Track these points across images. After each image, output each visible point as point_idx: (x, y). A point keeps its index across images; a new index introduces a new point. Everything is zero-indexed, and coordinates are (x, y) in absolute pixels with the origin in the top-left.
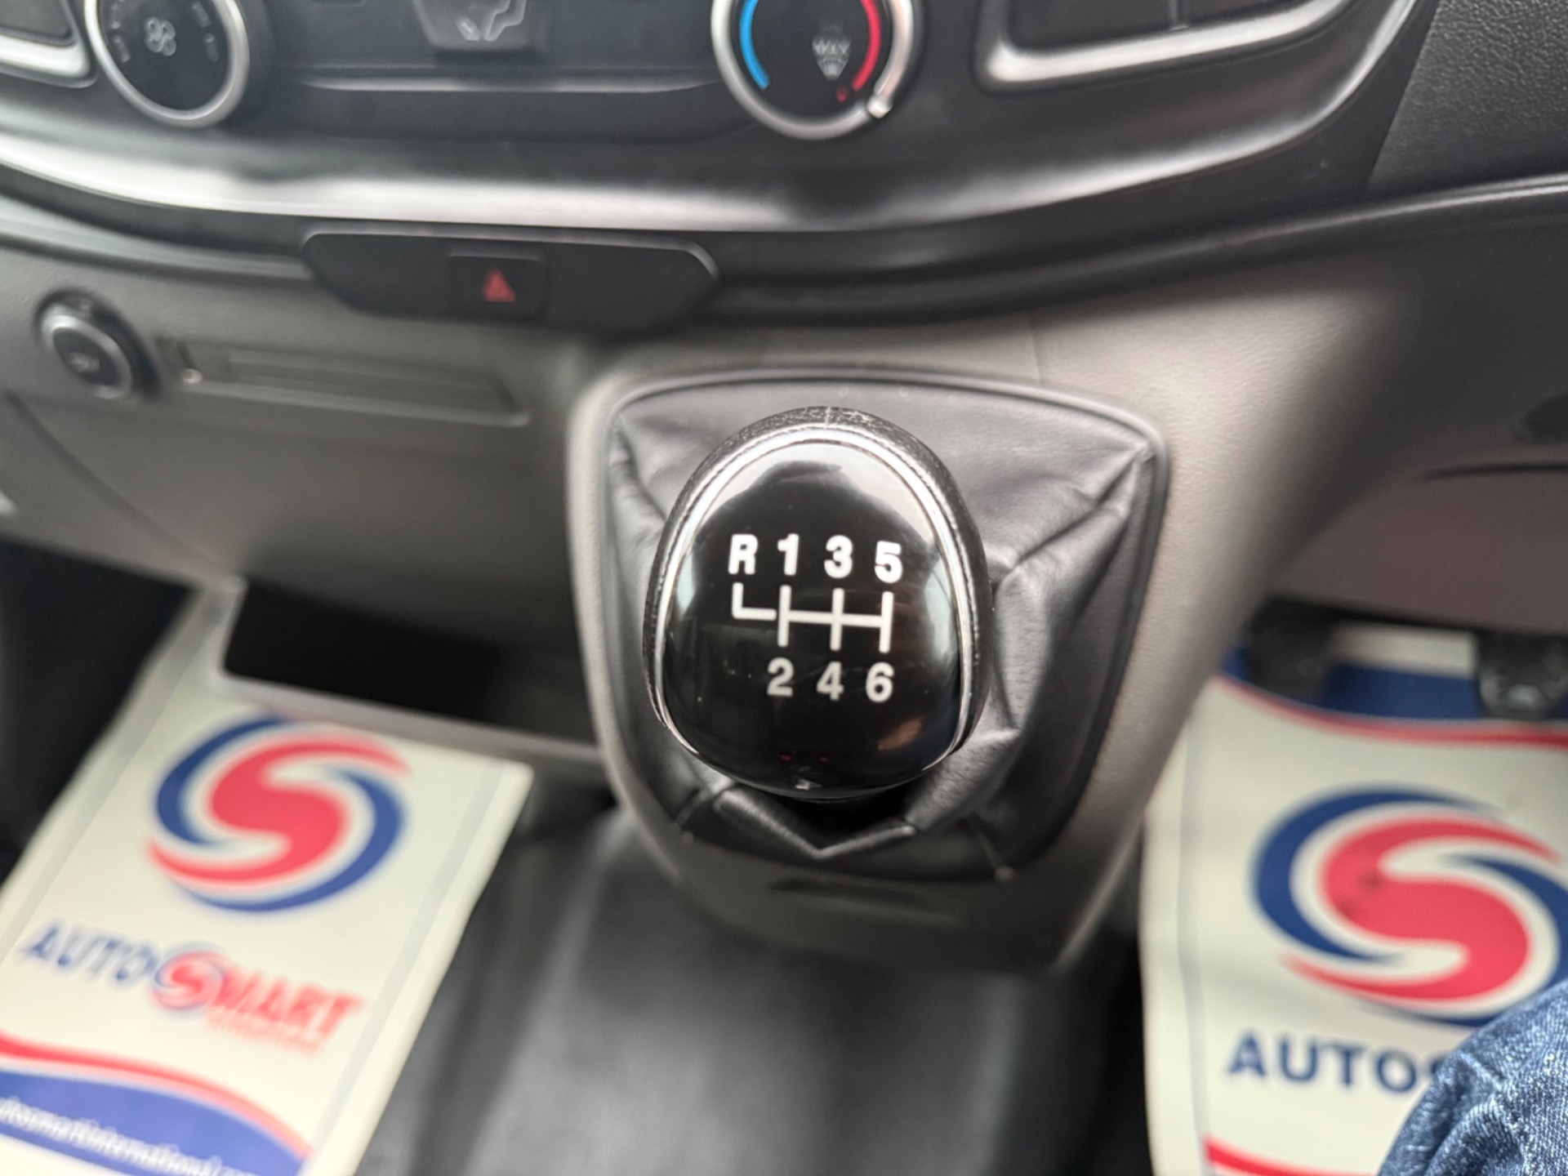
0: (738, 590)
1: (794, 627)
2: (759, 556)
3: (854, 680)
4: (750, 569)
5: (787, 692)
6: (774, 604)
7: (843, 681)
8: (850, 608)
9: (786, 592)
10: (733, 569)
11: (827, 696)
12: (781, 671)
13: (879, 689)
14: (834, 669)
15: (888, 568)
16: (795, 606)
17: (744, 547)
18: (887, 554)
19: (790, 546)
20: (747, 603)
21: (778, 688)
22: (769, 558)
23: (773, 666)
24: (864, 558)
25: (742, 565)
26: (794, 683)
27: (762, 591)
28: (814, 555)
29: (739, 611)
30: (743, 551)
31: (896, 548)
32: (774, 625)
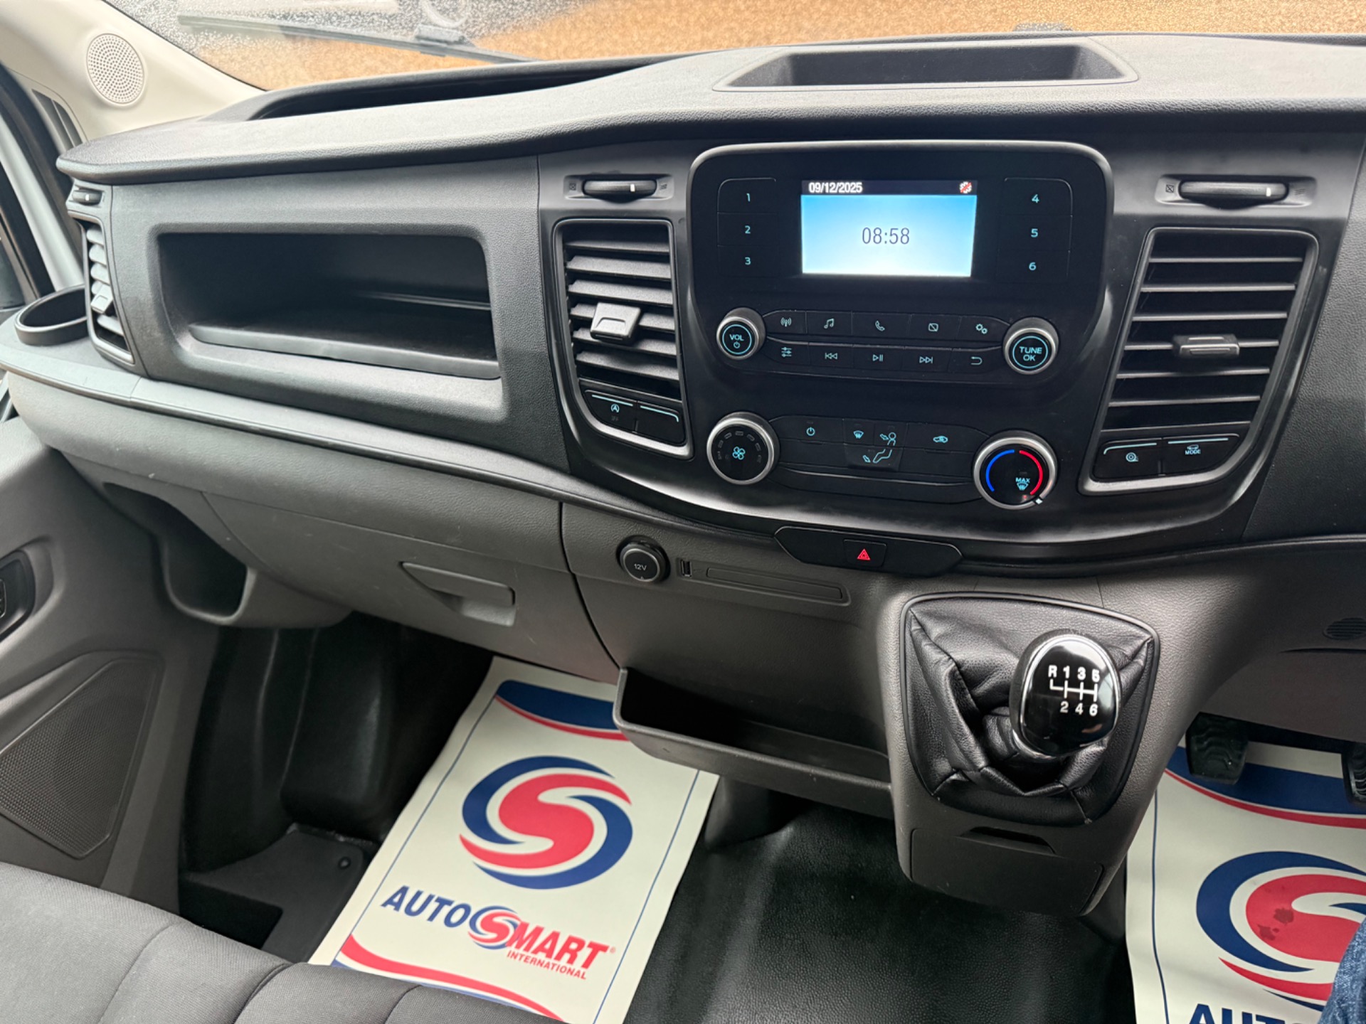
0: (1052, 681)
1: (1069, 693)
2: (1058, 672)
3: (1086, 709)
4: (1055, 675)
5: (1066, 711)
6: (1063, 685)
7: (1083, 708)
8: (1086, 688)
9: (1066, 683)
10: (1050, 675)
11: (1078, 713)
12: (1064, 705)
13: (1093, 712)
14: (1080, 705)
15: (1096, 677)
16: (1070, 686)
17: (1053, 669)
18: (1095, 674)
19: (1067, 670)
20: (1055, 684)
21: (1064, 710)
22: (1061, 673)
23: (1062, 704)
24: (1089, 674)
25: (1052, 675)
26: (1068, 709)
27: (1059, 680)
28: (1074, 673)
29: (1052, 687)
30: (1053, 670)
31: (1098, 672)
32: (1063, 692)
